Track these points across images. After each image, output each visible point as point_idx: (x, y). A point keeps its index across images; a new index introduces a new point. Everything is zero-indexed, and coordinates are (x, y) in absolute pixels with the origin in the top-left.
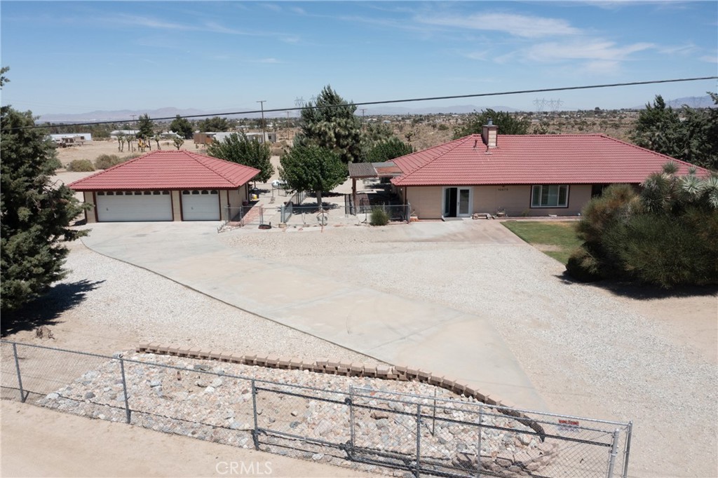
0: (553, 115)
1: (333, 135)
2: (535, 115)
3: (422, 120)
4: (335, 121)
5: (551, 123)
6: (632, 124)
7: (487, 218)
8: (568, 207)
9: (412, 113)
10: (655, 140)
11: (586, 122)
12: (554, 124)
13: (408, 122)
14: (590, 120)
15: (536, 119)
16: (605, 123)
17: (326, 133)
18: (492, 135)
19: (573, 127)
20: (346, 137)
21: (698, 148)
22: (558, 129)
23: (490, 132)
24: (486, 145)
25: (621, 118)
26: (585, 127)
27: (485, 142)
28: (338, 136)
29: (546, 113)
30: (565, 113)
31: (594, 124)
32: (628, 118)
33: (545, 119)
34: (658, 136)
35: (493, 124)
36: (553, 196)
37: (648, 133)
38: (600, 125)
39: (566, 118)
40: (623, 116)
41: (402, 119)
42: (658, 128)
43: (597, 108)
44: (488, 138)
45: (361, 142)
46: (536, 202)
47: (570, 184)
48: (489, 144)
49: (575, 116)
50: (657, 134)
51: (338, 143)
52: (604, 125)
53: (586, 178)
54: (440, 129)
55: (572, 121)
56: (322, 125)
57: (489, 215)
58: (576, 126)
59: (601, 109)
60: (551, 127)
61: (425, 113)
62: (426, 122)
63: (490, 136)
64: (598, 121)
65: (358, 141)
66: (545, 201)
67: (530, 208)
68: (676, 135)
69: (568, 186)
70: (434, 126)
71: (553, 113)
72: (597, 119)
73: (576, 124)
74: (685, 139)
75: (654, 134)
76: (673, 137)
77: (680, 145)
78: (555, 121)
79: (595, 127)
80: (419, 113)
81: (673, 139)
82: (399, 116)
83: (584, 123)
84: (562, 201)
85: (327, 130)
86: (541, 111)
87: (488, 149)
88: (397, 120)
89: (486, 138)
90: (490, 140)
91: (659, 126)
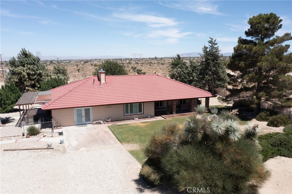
0: (139, 60)
1: (25, 74)
2: (133, 60)
3: (88, 62)
4: (27, 66)
5: (139, 63)
6: (168, 63)
7: (101, 124)
8: (143, 114)
9: (84, 59)
10: (178, 72)
11: (152, 63)
12: (140, 63)
13: (82, 63)
14: (153, 61)
15: (134, 61)
16: (158, 63)
17: (21, 73)
18: (103, 76)
19: (147, 64)
20: (34, 75)
21: (197, 78)
22: (141, 66)
23: (101, 75)
24: (100, 81)
25: (164, 61)
26: (152, 65)
27: (99, 80)
28: (28, 74)
29: (137, 59)
30: (144, 59)
31: (155, 63)
32: (167, 61)
33: (137, 61)
34: (179, 71)
35: (103, 70)
36: (136, 109)
37: (176, 70)
38: (157, 64)
39: (145, 61)
40: (165, 60)
41: (80, 61)
42: (179, 67)
43: (156, 57)
44: (101, 78)
45: (43, 77)
46: (127, 112)
47: (143, 102)
48: (102, 81)
49: (148, 60)
50: (179, 70)
51: (29, 78)
52: (158, 64)
53: (151, 98)
54: (94, 66)
55: (147, 62)
56: (19, 69)
57: (102, 122)
58: (148, 64)
59: (157, 57)
60: (139, 64)
61: (90, 59)
62: (90, 63)
63: (101, 77)
64: (156, 62)
65: (41, 77)
66: (131, 111)
67: (124, 115)
68: (187, 71)
69: (142, 103)
70: (92, 65)
71: (140, 59)
72: (156, 61)
73: (148, 63)
74: (190, 73)
75: (178, 70)
76: (186, 72)
77: (189, 75)
78: (141, 62)
79: (155, 64)
80: (87, 59)
81: (186, 73)
82: (78, 60)
83: (151, 63)
84: (140, 110)
85: (22, 72)
86: (135, 58)
87: (100, 84)
88: (77, 62)
89: (99, 77)
90: (101, 79)
91: (179, 66)
